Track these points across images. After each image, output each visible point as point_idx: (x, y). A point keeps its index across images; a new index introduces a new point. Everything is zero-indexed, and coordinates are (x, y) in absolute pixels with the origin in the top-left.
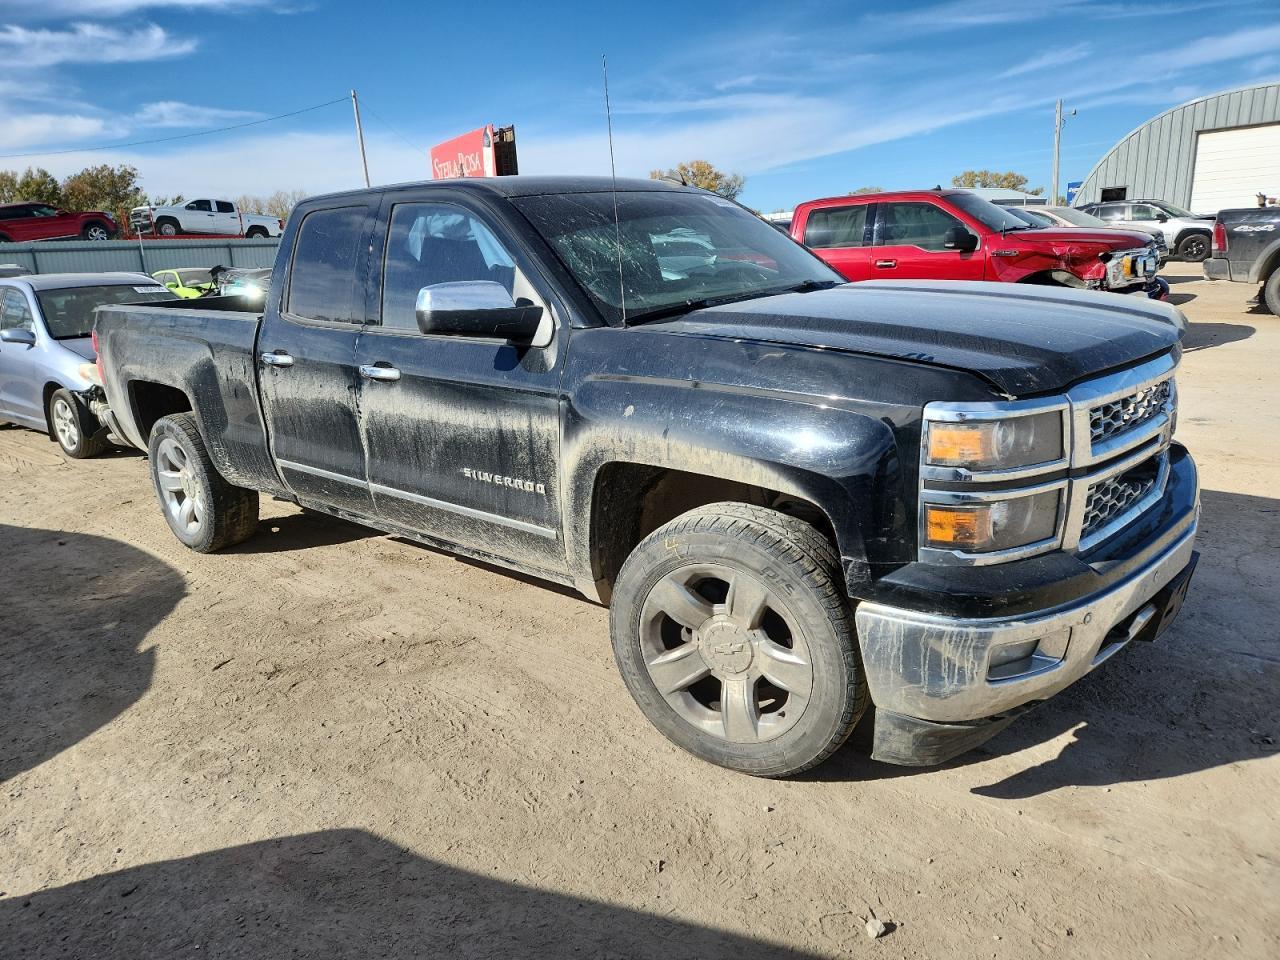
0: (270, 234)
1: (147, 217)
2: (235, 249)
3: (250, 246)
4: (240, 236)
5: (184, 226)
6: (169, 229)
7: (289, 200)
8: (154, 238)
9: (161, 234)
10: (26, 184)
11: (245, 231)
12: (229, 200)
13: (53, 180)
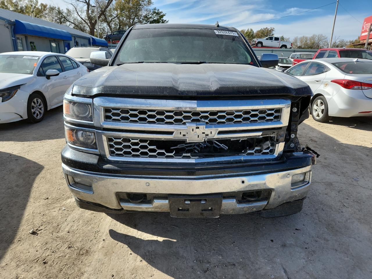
0: (287, 47)
1: (255, 42)
2: (274, 51)
3: (281, 51)
4: (278, 48)
5: (264, 45)
6: (260, 45)
7: (317, 37)
8: (255, 48)
9: (257, 46)
10: (247, 33)
11: (280, 46)
12: (278, 37)
13: (253, 32)
